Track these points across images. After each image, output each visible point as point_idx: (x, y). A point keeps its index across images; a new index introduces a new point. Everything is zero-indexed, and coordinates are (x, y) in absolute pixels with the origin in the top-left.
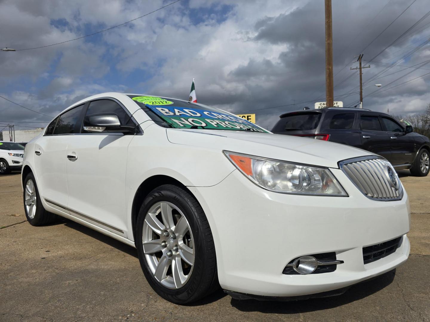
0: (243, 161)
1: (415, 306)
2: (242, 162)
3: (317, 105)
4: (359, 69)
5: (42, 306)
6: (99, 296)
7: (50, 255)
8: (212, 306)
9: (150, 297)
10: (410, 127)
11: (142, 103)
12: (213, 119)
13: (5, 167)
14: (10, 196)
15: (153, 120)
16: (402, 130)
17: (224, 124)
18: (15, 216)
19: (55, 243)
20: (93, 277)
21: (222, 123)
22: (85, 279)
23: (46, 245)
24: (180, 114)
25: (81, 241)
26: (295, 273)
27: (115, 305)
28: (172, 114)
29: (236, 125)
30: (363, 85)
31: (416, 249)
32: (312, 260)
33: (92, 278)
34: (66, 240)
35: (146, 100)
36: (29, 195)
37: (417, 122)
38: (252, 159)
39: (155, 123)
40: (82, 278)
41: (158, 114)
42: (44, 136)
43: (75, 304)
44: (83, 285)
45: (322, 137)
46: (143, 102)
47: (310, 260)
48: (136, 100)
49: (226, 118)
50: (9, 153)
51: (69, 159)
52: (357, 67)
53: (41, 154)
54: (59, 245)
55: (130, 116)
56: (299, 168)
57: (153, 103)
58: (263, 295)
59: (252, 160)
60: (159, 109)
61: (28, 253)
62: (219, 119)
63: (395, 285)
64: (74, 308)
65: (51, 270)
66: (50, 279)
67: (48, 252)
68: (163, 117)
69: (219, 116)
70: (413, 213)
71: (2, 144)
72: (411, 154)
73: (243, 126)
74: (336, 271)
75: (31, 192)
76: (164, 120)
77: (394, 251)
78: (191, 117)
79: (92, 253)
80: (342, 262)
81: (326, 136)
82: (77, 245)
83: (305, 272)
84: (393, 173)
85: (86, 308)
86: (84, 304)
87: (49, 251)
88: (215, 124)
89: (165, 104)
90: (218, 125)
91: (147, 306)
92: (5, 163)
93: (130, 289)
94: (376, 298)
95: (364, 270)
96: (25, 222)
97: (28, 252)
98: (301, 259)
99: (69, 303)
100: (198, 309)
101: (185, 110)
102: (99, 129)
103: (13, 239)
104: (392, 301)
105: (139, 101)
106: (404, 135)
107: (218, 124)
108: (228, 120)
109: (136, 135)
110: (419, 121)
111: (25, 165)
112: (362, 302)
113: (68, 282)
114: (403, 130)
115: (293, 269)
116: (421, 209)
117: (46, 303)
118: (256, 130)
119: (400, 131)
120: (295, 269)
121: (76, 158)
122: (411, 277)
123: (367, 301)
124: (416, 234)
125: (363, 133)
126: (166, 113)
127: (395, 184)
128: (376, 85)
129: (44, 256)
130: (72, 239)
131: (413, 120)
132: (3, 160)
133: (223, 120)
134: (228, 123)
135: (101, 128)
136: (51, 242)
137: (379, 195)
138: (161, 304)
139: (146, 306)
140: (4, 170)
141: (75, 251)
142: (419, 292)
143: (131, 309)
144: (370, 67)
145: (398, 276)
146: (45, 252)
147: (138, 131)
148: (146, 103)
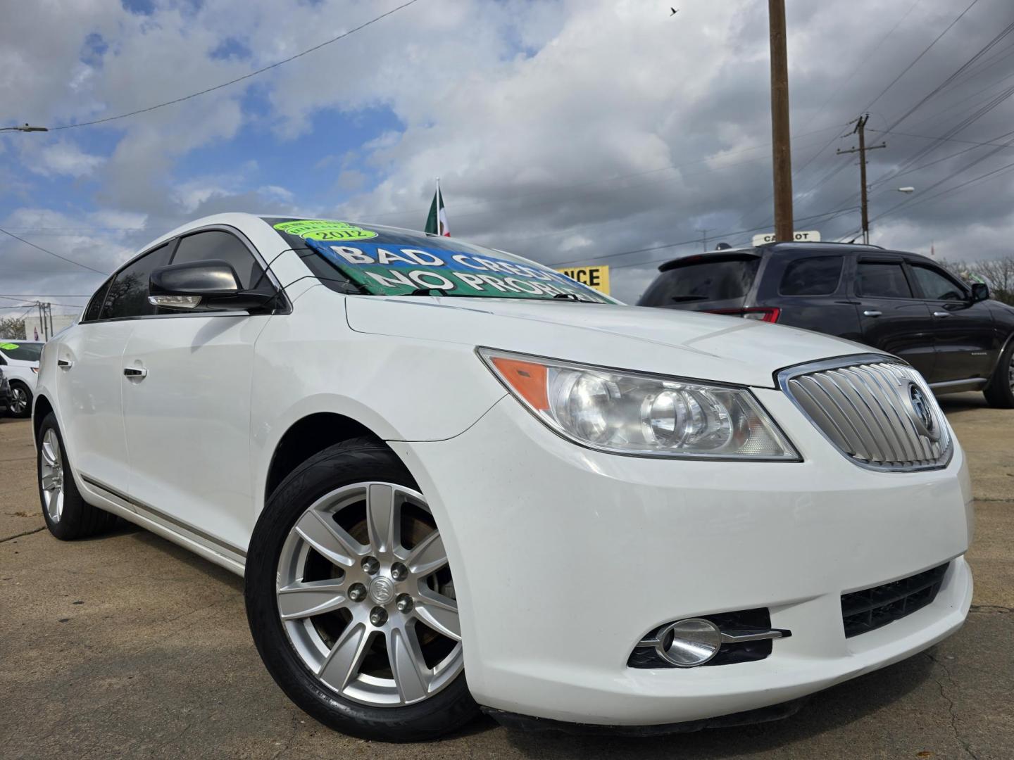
0: (526, 374)
1: (983, 750)
2: (522, 377)
3: (756, 240)
4: (859, 152)
5: (32, 743)
6: (174, 720)
7: (83, 611)
8: (452, 748)
9: (299, 723)
10: (984, 286)
11: (298, 236)
12: (475, 272)
13: (24, 400)
14: (21, 469)
15: (318, 278)
16: (962, 296)
17: (501, 283)
18: (23, 515)
19: (102, 583)
20: (171, 669)
21: (496, 282)
22: (152, 674)
23: (78, 586)
24: (389, 261)
25: (164, 577)
26: (661, 663)
27: (209, 744)
28: (369, 260)
29: (533, 287)
30: (868, 190)
31: (994, 591)
32: (706, 630)
33: (170, 671)
34: (130, 573)
35: (309, 228)
36: (50, 466)
37: (1003, 277)
38: (550, 367)
39: (320, 283)
40: (144, 672)
41: (334, 262)
42: (80, 323)
43: (111, 740)
44: (144, 691)
45: (762, 316)
46: (300, 234)
47: (701, 630)
48: (281, 229)
49: (510, 268)
50: (32, 368)
51: (128, 377)
52: (853, 148)
53: (70, 367)
54: (108, 588)
55: (264, 269)
56: (672, 390)
57: (325, 235)
58: (578, 721)
59: (548, 369)
60: (339, 250)
61: (32, 608)
62: (489, 272)
63: (933, 689)
64: (108, 750)
65: (74, 651)
66: (68, 673)
67: (78, 605)
68: (344, 268)
69: (491, 265)
70: (989, 500)
71: (17, 347)
72: (985, 354)
73: (550, 289)
74: (770, 658)
75: (54, 459)
76: (346, 276)
77: (930, 601)
78: (419, 267)
79: (182, 607)
80: (786, 634)
81: (772, 312)
82: (151, 588)
83: (689, 662)
84: (923, 397)
85: (135, 751)
86: (134, 741)
87: (81, 603)
88: (479, 285)
89: (356, 237)
90: (485, 287)
91: (287, 747)
92: (25, 392)
93: (255, 700)
94: (881, 725)
95: (845, 653)
96: (43, 531)
97: (31, 605)
98: (678, 626)
99: (97, 738)
100: (416, 756)
101: (404, 251)
102: (187, 301)
103: (6, 572)
104: (923, 735)
105: (289, 232)
106: (967, 306)
107: (485, 283)
108: (514, 275)
109: (277, 313)
110: (1009, 273)
111: (38, 395)
112: (841, 738)
113: (108, 681)
114: (966, 295)
115: (656, 654)
116: (1008, 490)
117: (44, 738)
118: (585, 298)
119: (959, 298)
120: (660, 653)
121: (143, 374)
122: (977, 669)
123: (857, 735)
124: (995, 553)
125: (864, 303)
126: (356, 258)
127: (930, 427)
128: (901, 189)
129: (65, 615)
130: (142, 572)
131: (994, 273)
132: (19, 384)
133: (501, 275)
134: (513, 282)
135: (190, 298)
136: (90, 580)
137: (886, 456)
138: (325, 740)
139: (284, 747)
140: (21, 406)
141: (143, 603)
142: (996, 710)
143: (245, 755)
144: (884, 146)
145: (943, 666)
146: (72, 606)
147: (281, 305)
148: (305, 237)
